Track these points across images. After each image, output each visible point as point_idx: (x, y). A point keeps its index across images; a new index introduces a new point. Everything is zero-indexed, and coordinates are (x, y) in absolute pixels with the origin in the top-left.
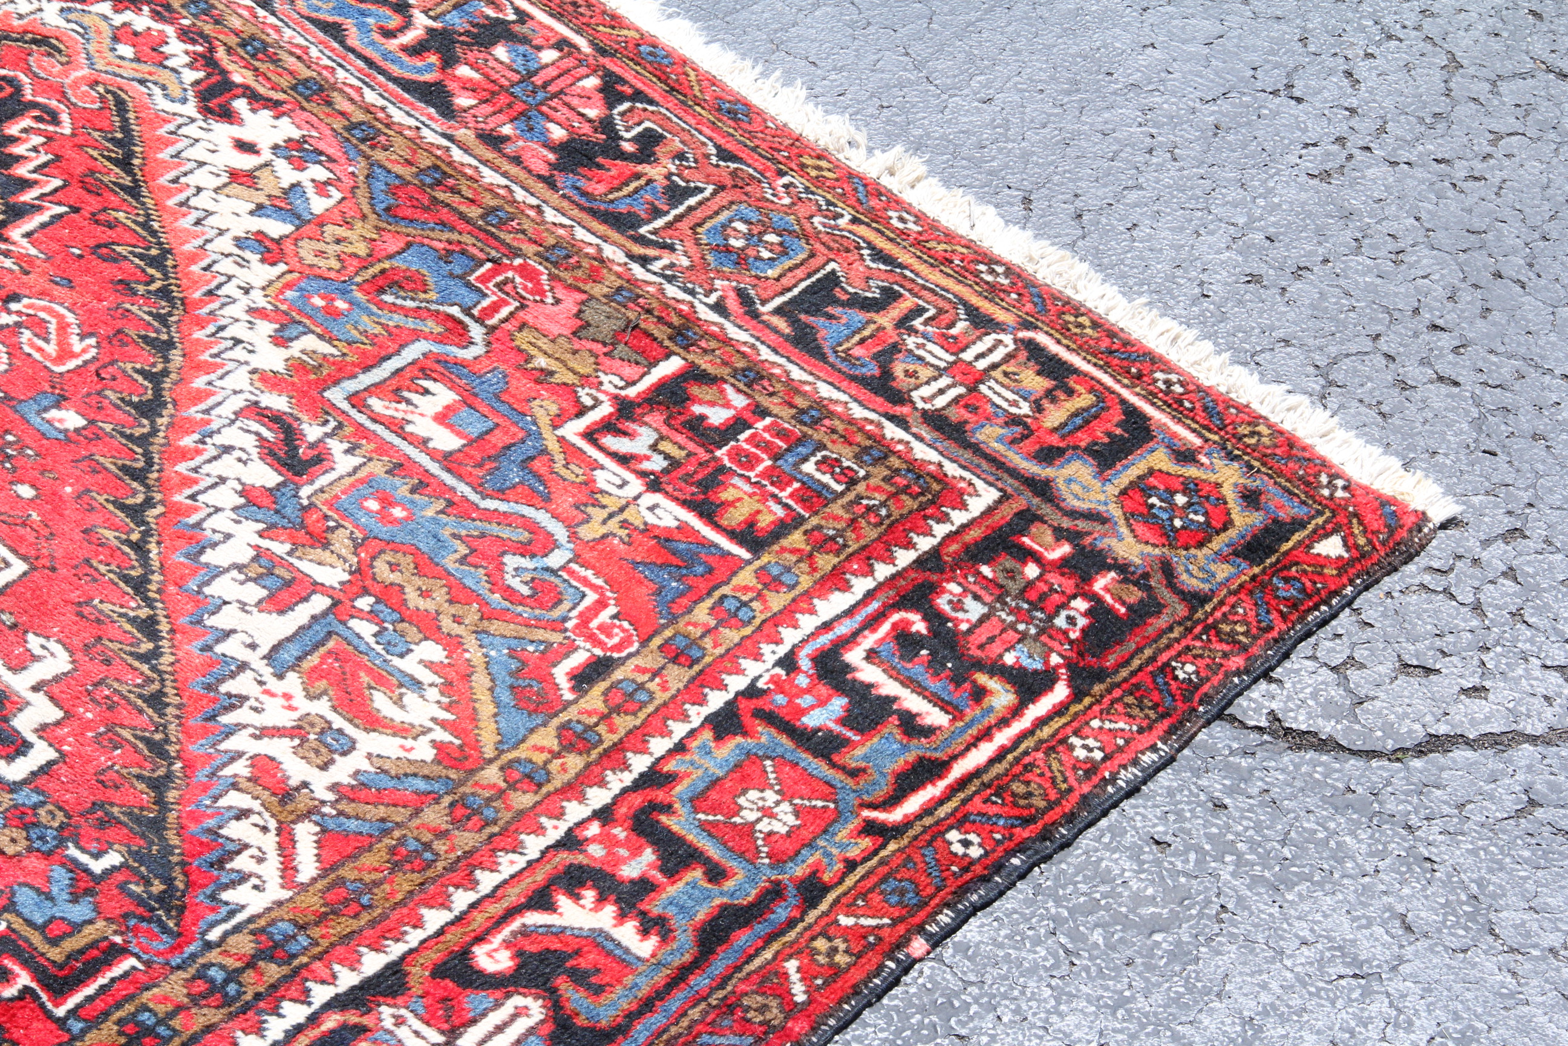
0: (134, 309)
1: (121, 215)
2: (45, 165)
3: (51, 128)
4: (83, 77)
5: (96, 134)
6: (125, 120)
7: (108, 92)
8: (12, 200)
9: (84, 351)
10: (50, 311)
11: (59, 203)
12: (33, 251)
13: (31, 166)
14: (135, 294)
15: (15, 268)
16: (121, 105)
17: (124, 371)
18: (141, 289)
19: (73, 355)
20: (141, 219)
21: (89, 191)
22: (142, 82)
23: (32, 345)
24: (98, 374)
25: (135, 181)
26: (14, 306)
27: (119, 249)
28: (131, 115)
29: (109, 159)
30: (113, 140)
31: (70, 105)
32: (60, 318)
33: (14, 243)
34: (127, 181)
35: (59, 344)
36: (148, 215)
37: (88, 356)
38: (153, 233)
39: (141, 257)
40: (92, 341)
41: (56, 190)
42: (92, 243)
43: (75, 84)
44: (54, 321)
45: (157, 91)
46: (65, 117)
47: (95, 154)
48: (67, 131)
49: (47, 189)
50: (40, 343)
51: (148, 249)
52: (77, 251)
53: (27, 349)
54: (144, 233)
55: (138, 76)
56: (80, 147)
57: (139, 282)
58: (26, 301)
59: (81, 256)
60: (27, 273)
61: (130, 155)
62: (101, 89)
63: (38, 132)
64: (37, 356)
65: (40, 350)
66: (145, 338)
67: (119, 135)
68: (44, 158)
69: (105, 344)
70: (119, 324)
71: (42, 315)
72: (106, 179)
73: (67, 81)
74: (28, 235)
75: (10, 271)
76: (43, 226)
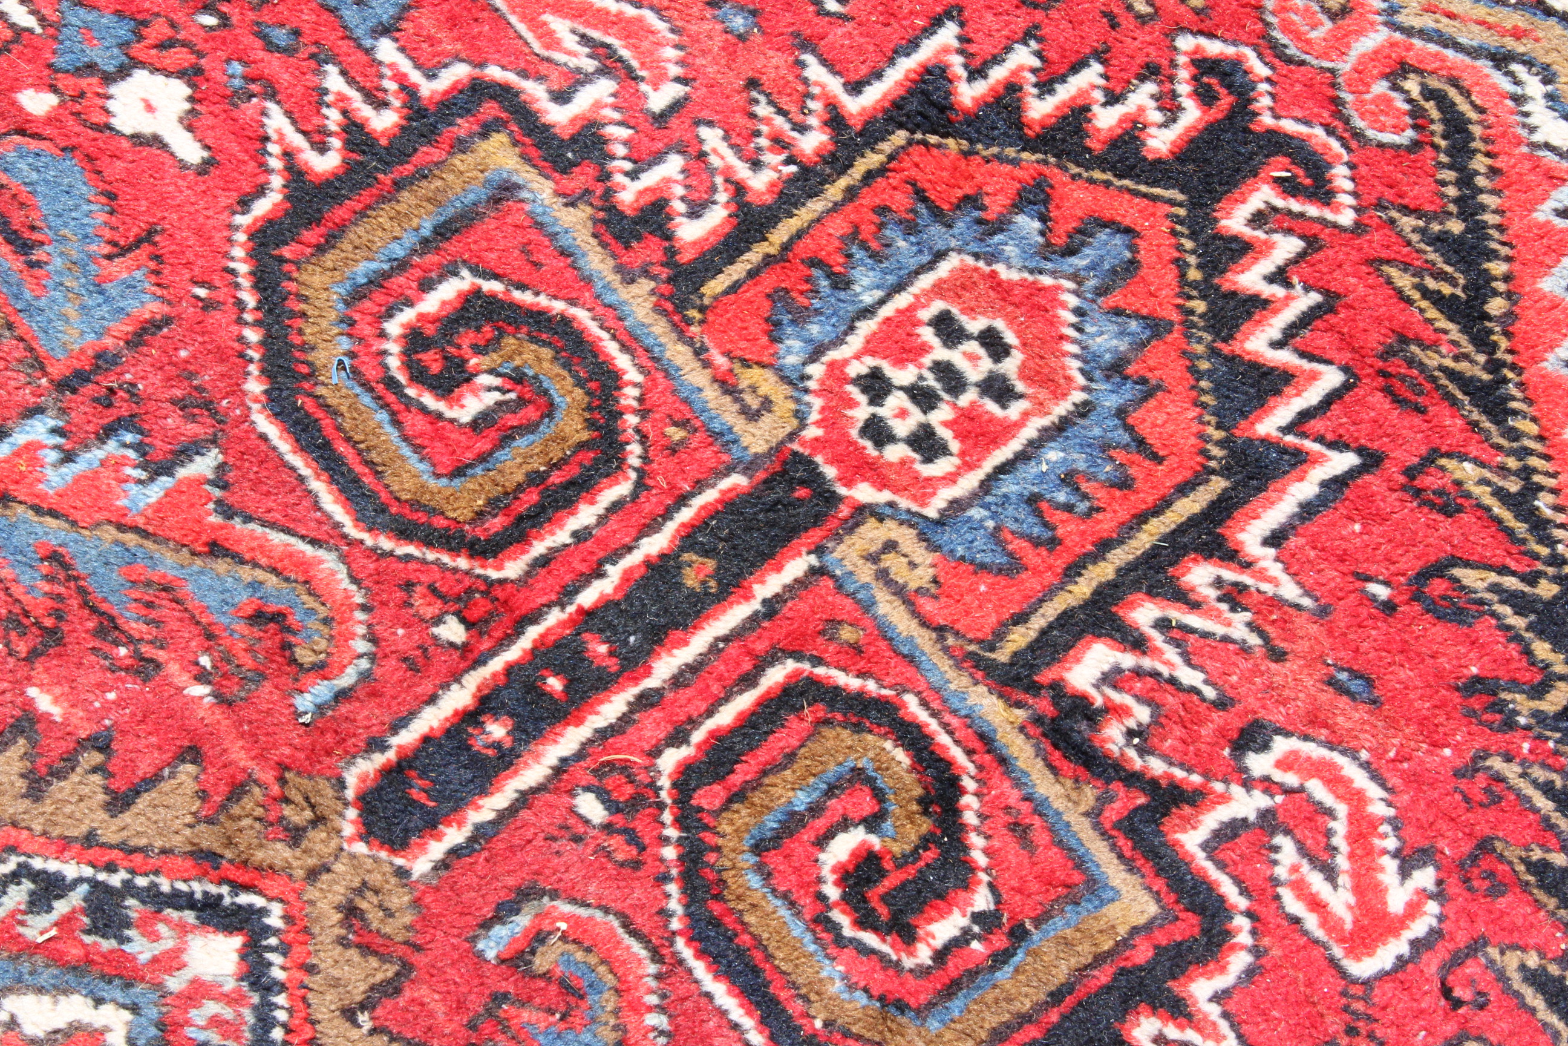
0: (1511, 771)
1: (1468, 471)
2: (1305, 320)
3: (1313, 211)
4: (1375, 55)
5: (1407, 223)
6: (1466, 180)
7: (1429, 94)
8: (1241, 432)
9: (1413, 910)
10: (1335, 781)
11: (1338, 445)
12: (1290, 591)
13: (1277, 325)
14: (1509, 724)
15: (1254, 640)
16: (1456, 126)
17: (1502, 977)
18: (1522, 705)
19: (1393, 926)
20: (1513, 486)
21: (1397, 400)
22: (1501, 60)
23: (1300, 887)
24: (1446, 991)
25: (1494, 366)
26: (1259, 764)
27: (1469, 577)
28: (1479, 163)
29: (1437, 299)
30: (1440, 241)
31: (1353, 138)
32: (1356, 799)
33: (1247, 566)
34: (1476, 369)
35: (1358, 889)
36: (1526, 473)
37: (1419, 928)
38: (1540, 526)
39: (1520, 603)
40: (1425, 877)
41: (1329, 400)
42: (1410, 564)
43: (1361, 77)
44: (1342, 810)
45: (1534, 87)
46: (1341, 177)
47: (1404, 281)
48: (1346, 218)
49: (1312, 396)
50: (1317, 881)
51: (1532, 579)
52: (1381, 592)
53: (1293, 905)
54: (1521, 528)
55: (1491, 40)
56: (1375, 263)
57: (1515, 685)
58: (1281, 745)
59: (1389, 607)
60: (1278, 656)
61: (1481, 288)
62: (1412, 85)
63: (1289, 223)
64: (1311, 922)
65: (1316, 905)
66: (1541, 869)
67: (1456, 227)
68: (1305, 301)
69: (1454, 887)
70: (1482, 822)
71: (1317, 790)
72: (1432, 360)
73: (1345, 66)
74: (1274, 539)
75: (1244, 650)
76: (1308, 510)
